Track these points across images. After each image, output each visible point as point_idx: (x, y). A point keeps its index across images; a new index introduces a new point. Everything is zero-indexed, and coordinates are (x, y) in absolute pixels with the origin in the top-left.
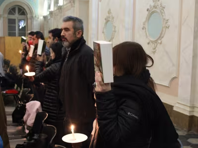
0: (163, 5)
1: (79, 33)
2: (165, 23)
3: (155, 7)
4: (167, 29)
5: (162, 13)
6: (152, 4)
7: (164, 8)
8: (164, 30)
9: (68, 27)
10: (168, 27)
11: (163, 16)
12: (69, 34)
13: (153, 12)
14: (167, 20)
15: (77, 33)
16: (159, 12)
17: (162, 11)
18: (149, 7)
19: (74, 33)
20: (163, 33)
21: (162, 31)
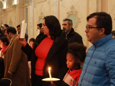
0: (77, 11)
1: (71, 26)
2: (78, 20)
3: (72, 12)
4: (79, 23)
5: (76, 15)
6: (70, 10)
7: (77, 12)
8: (78, 23)
9: (66, 24)
10: (80, 22)
11: (77, 16)
12: (67, 27)
13: (71, 15)
14: (80, 19)
15: (70, 26)
16: (75, 14)
17: (76, 14)
18: (68, 12)
19: (69, 26)
20: (77, 25)
21: (77, 24)
